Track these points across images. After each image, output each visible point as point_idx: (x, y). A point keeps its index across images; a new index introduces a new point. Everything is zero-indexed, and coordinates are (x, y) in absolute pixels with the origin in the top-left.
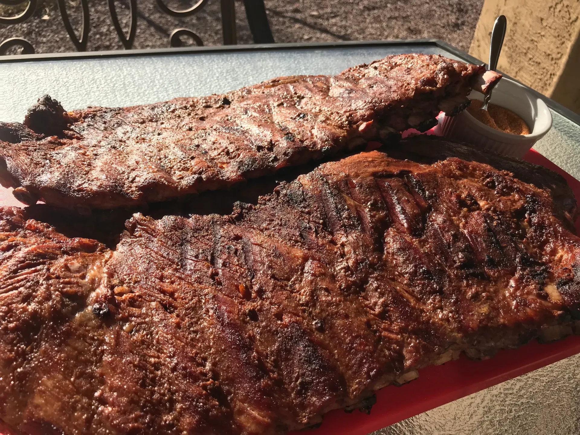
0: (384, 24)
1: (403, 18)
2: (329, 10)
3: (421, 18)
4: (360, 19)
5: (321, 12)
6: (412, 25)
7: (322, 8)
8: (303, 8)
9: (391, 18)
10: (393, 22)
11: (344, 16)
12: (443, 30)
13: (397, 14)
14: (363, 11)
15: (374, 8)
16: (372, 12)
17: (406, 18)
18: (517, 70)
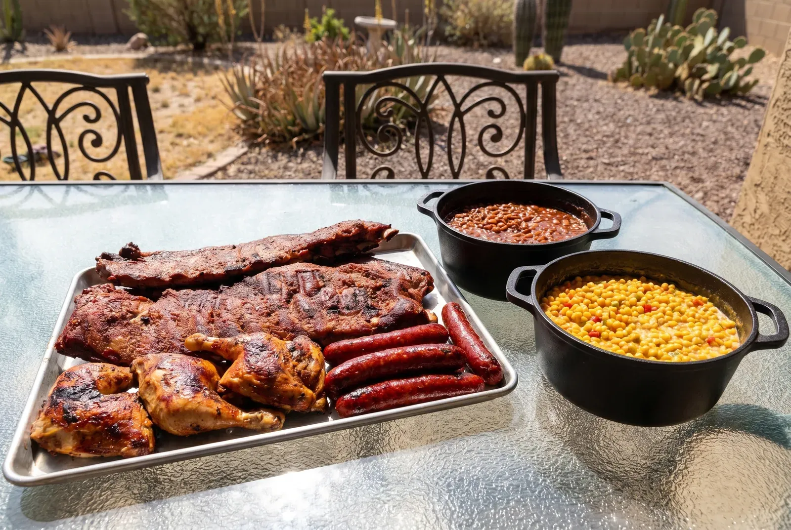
0: (669, 173)
1: (688, 168)
2: (619, 159)
3: (706, 169)
4: (647, 167)
5: (612, 160)
6: (696, 175)
7: (614, 157)
8: (596, 156)
9: (676, 168)
10: (678, 171)
11: (632, 164)
12: (725, 180)
13: (682, 165)
14: (650, 161)
15: (662, 159)
16: (658, 162)
17: (690, 169)
18: (775, 216)
